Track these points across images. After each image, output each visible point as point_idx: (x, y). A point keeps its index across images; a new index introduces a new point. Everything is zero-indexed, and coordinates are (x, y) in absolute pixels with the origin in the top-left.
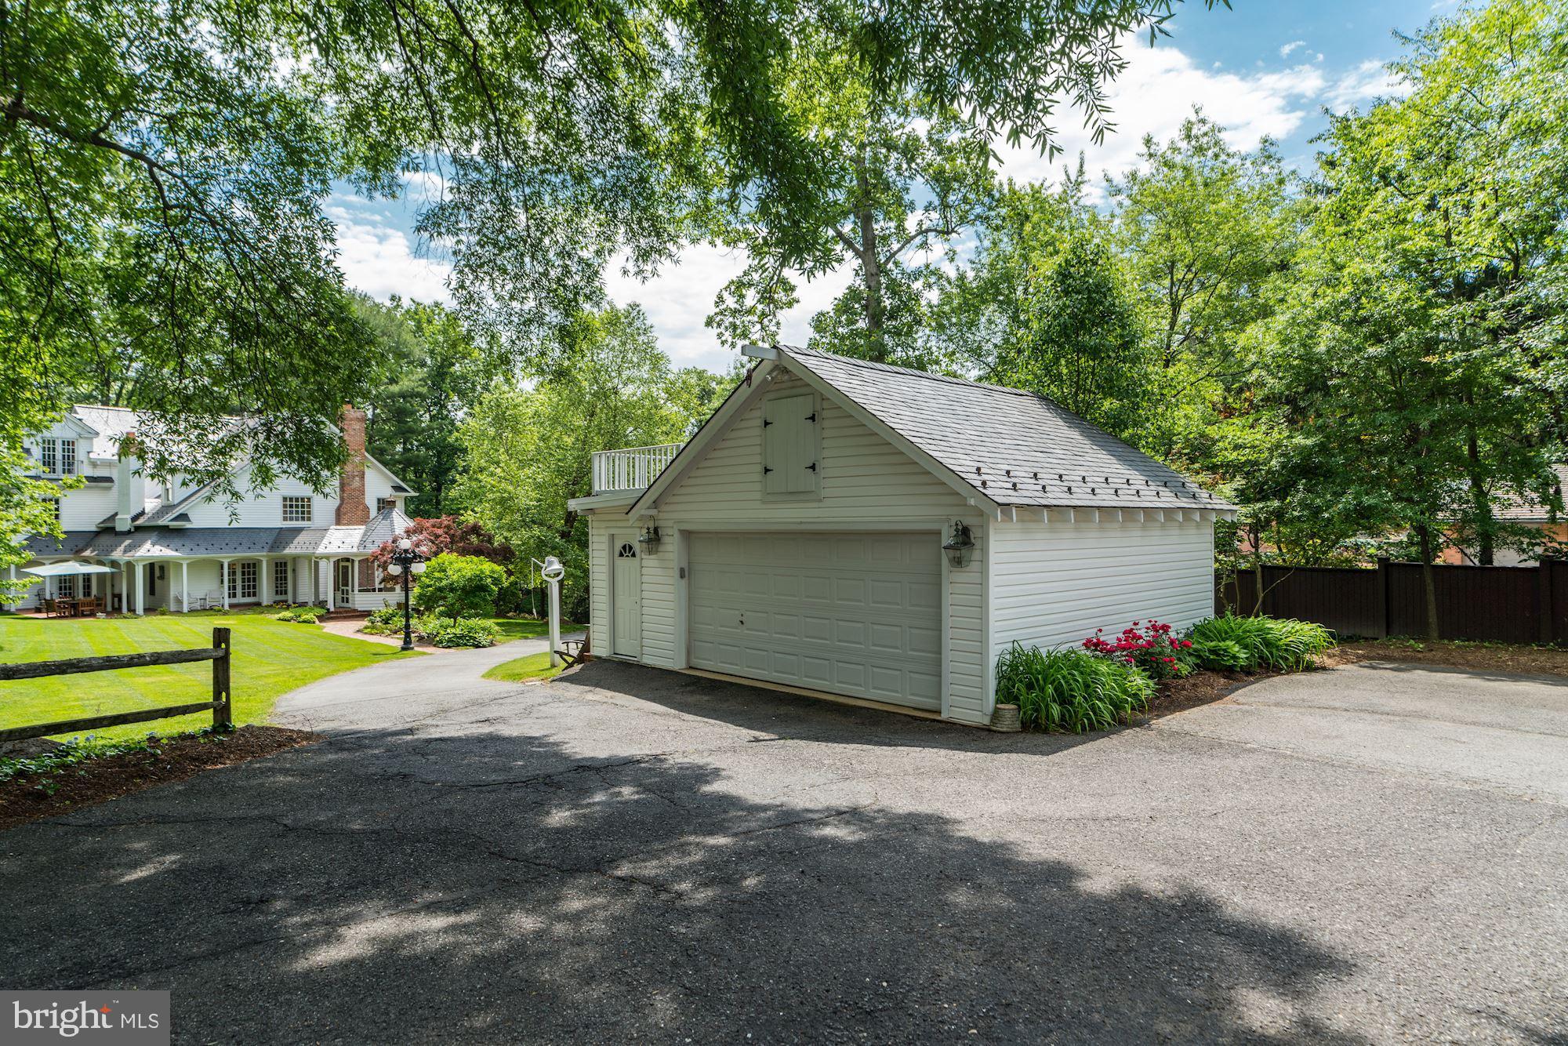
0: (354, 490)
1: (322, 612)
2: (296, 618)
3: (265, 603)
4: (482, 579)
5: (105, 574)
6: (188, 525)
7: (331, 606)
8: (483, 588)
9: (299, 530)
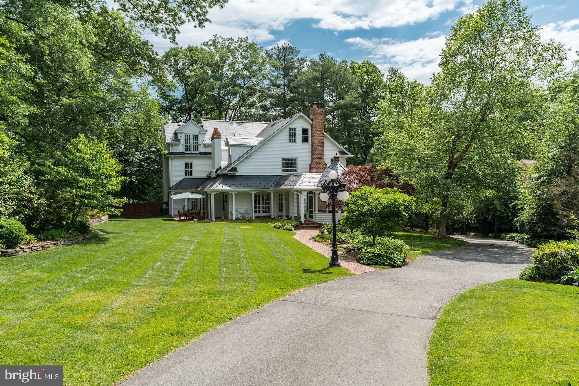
0: (319, 154)
1: (297, 223)
2: (282, 227)
3: (272, 217)
4: (395, 207)
5: (196, 199)
6: (237, 174)
7: (303, 220)
8: (398, 214)
9: (288, 176)
